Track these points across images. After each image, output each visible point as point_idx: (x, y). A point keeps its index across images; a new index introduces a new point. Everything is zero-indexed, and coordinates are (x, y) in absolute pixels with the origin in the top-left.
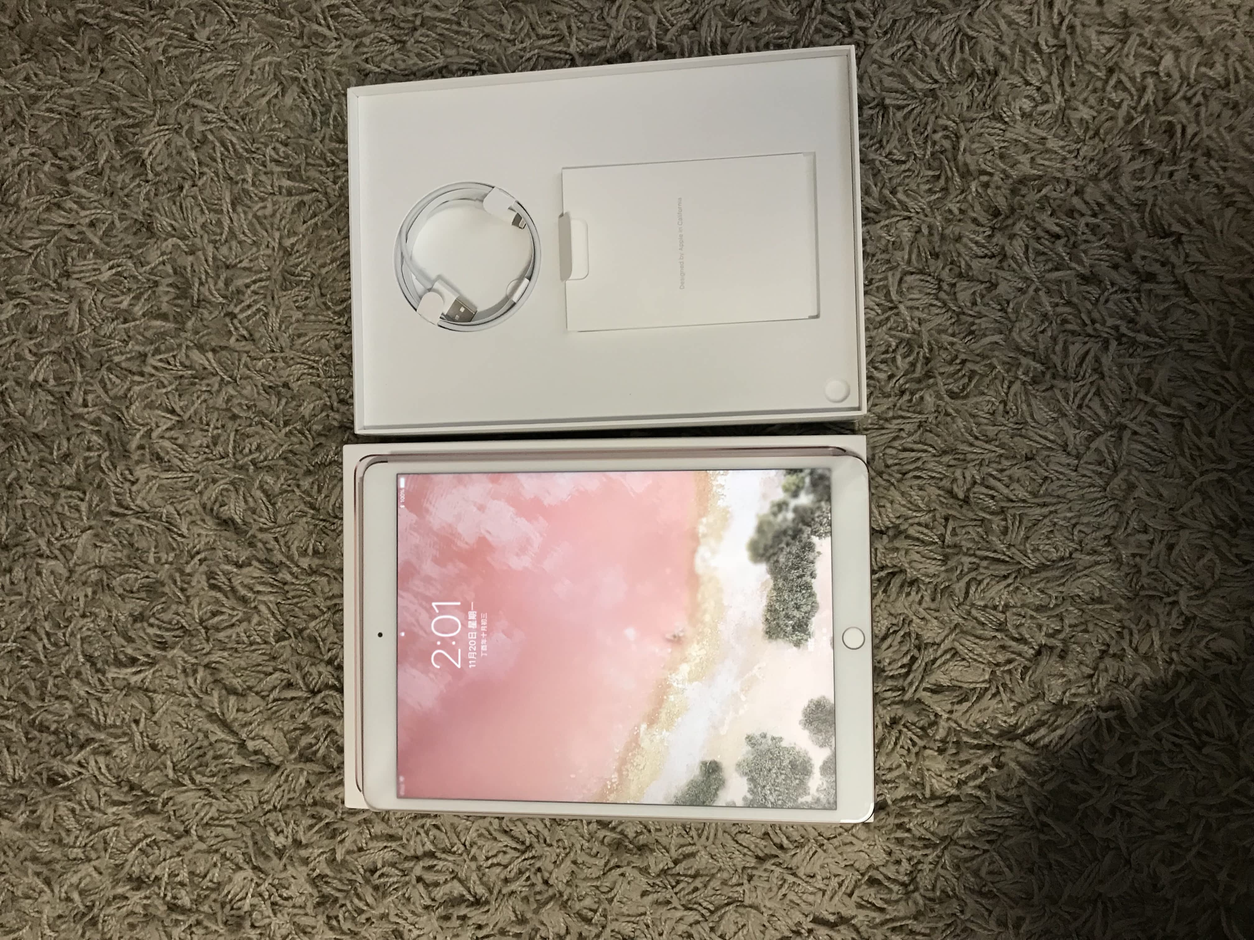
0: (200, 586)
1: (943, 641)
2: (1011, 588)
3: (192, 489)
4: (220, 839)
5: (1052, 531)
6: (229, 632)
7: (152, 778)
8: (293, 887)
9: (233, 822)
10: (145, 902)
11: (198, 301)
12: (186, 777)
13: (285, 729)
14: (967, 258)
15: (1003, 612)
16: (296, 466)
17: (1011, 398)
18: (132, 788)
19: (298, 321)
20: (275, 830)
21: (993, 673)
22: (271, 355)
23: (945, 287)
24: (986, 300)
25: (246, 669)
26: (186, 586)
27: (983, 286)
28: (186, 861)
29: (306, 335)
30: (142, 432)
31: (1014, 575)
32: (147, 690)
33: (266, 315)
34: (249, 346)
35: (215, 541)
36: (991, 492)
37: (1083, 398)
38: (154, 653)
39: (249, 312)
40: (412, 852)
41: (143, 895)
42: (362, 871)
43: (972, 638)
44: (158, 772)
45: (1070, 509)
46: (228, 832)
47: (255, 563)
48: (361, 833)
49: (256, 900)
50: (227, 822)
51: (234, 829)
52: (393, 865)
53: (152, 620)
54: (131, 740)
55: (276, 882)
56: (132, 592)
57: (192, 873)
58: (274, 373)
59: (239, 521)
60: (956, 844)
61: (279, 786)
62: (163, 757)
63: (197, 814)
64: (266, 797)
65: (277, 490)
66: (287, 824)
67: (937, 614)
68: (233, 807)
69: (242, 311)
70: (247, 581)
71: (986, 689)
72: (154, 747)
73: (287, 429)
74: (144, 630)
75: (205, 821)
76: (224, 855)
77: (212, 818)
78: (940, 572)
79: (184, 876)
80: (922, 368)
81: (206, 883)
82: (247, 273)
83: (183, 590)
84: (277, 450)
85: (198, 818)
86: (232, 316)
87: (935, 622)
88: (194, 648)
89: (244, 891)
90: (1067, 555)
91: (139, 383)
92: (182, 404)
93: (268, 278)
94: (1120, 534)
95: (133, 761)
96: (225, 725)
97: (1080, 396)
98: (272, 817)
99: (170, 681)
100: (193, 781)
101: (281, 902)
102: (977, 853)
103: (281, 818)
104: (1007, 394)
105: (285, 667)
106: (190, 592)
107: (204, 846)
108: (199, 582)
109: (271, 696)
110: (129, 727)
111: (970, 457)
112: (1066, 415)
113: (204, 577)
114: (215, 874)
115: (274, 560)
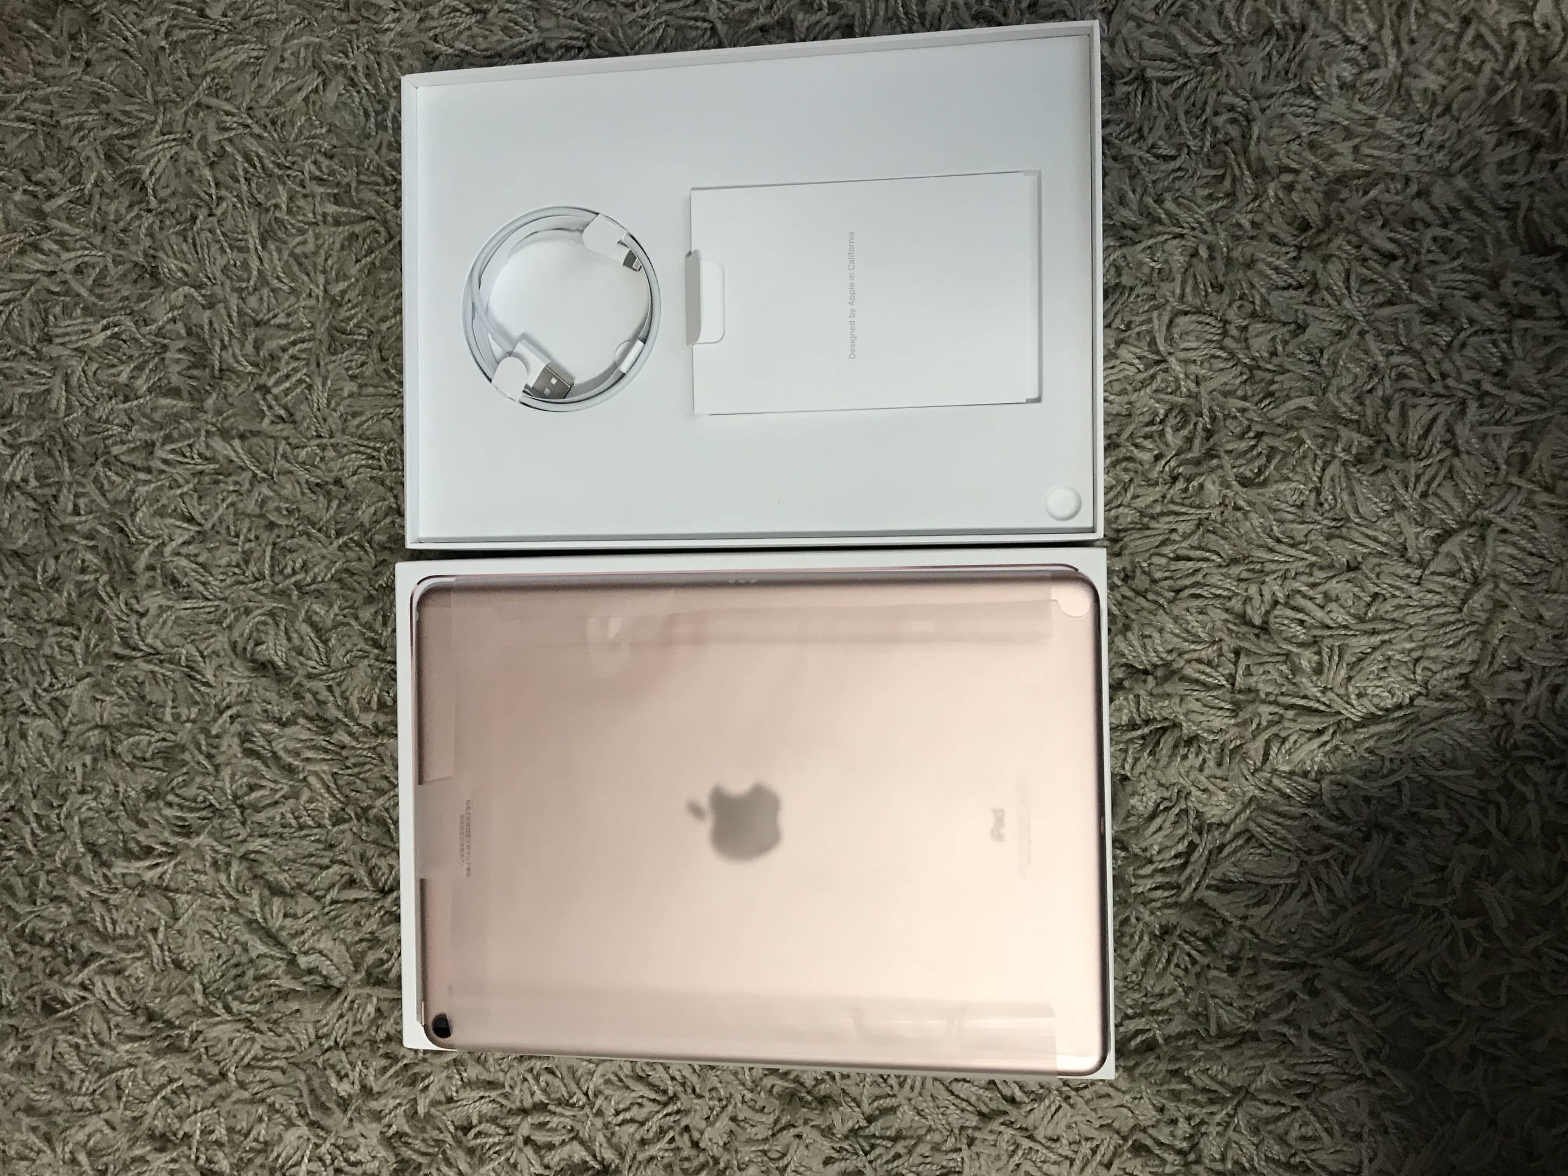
0: (231, 752)
1: (1232, 821)
2: (1328, 748)
3: (219, 623)
4: (267, 1085)
5: (1385, 669)
6: (271, 812)
7: (176, 1005)
8: (362, 1149)
9: (283, 1063)
10: (172, 1166)
11: (221, 370)
12: (220, 1005)
13: (349, 939)
14: (1263, 290)
15: (1317, 781)
16: (354, 591)
17: (1326, 484)
18: (151, 1017)
19: (351, 395)
20: (338, 1073)
21: (1302, 863)
22: (317, 442)
23: (1234, 332)
24: (1290, 348)
25: (294, 861)
26: (213, 751)
27: (1285, 330)
28: (223, 1113)
29: (361, 413)
30: (151, 547)
31: (1331, 731)
32: (167, 889)
33: (310, 387)
34: (287, 430)
35: (250, 691)
36: (1300, 616)
37: (1429, 483)
38: (174, 840)
39: (287, 385)
40: (518, 1104)
41: (168, 1158)
42: (452, 1129)
43: (1271, 817)
44: (183, 997)
45: (1410, 638)
46: (277, 1076)
47: (301, 721)
48: (449, 1078)
49: (315, 1166)
50: (275, 1063)
51: (284, 1072)
52: (493, 1120)
53: (170, 798)
54: (148, 954)
55: (340, 1142)
56: (145, 760)
57: (230, 1130)
58: (322, 466)
59: (280, 664)
60: (1254, 1098)
61: (341, 1016)
62: (190, 978)
63: (235, 1052)
64: (325, 1030)
65: (329, 623)
66: (353, 1065)
67: (1225, 784)
68: (282, 1043)
69: (277, 383)
70: (292, 745)
71: (1294, 887)
72: (178, 964)
73: (341, 541)
74: (159, 810)
75: (246, 1061)
76: (272, 1106)
77: (255, 1058)
78: (1229, 726)
79: (221, 1133)
80: (1202, 445)
81: (249, 1143)
82: (281, 333)
83: (209, 757)
84: (328, 568)
85: (237, 1058)
86: (264, 390)
87: (1222, 796)
88: (226, 834)
89: (299, 1153)
90: (1407, 701)
91: (147, 482)
92: (203, 508)
93: (311, 339)
94: (1483, 671)
95: (151, 983)
96: (271, 937)
97: (1425, 479)
98: (334, 1056)
99: (196, 877)
100: (228, 1008)
101: (348, 1168)
102: (1283, 1110)
103: (344, 1058)
104: (1320, 479)
105: (344, 857)
106: (220, 759)
107: (246, 1095)
108: (230, 746)
109: (328, 898)
110: (145, 938)
111: (1269, 567)
112: (1404, 507)
113: (236, 740)
114: (261, 1131)
115: (328, 716)
